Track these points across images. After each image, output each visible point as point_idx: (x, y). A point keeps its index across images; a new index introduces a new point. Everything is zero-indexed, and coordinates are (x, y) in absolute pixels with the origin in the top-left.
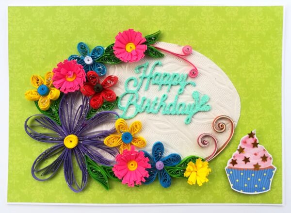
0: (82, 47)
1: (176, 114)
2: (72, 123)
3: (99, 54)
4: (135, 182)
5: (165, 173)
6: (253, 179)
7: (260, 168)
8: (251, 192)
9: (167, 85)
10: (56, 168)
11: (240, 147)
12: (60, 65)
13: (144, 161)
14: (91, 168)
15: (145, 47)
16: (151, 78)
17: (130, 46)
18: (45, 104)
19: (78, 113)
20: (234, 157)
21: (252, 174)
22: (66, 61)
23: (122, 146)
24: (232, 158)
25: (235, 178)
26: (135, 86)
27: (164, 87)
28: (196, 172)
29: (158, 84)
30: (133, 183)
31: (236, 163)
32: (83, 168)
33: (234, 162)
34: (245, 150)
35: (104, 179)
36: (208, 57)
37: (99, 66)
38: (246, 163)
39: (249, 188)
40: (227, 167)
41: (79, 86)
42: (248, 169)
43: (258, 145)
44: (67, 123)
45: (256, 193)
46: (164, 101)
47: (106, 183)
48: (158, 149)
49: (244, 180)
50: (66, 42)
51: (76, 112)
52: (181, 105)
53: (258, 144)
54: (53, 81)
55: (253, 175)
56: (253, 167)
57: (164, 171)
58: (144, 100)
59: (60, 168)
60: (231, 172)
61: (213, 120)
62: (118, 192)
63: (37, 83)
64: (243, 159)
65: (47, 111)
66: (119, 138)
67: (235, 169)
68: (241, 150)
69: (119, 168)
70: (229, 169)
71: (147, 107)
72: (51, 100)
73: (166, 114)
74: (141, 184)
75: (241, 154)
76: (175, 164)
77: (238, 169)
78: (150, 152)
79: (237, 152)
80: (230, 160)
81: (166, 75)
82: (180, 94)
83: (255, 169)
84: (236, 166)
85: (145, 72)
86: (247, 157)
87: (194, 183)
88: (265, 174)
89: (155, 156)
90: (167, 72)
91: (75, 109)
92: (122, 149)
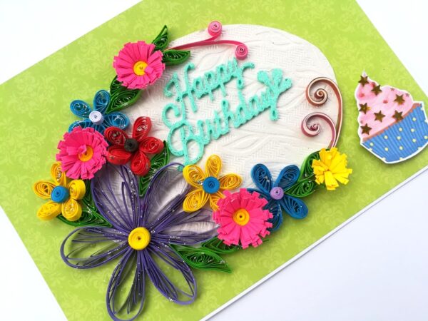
0: (79, 107)
1: (254, 117)
2: (126, 214)
3: (104, 101)
4: (259, 235)
5: (291, 200)
6: (403, 135)
7: (403, 115)
8: (413, 152)
9: (219, 86)
10: (141, 289)
11: (361, 105)
12: (62, 146)
13: (254, 199)
14: (188, 258)
15: (159, 54)
16: (193, 91)
17: (139, 66)
18: (72, 210)
19: (126, 196)
20: (362, 122)
21: (398, 129)
22: (66, 135)
23: (211, 201)
24: (360, 125)
25: (380, 147)
26: (179, 115)
27: (216, 92)
28: (328, 170)
29: (208, 94)
30: (258, 237)
31: (370, 129)
32: (179, 265)
33: (366, 129)
34: (368, 105)
35: (215, 260)
36: (246, 23)
37: (115, 117)
38: (381, 121)
39: (407, 150)
40: (361, 142)
41: (103, 156)
42: (389, 127)
43: (381, 88)
44: (120, 219)
45: (420, 149)
46: (228, 110)
47: (223, 264)
48: (260, 174)
49: (394, 143)
50: (52, 116)
51: (122, 198)
52: (253, 101)
53: (379, 86)
54: (66, 172)
55: (401, 129)
56: (393, 120)
57: (287, 198)
58: (202, 125)
59: (147, 285)
60: (372, 144)
61: (305, 94)
62: (246, 266)
63: (47, 191)
64: (374, 117)
65: (82, 219)
66: (201, 192)
67: (373, 137)
68: (364, 108)
69: (227, 230)
70: (367, 141)
71: (211, 131)
72: (78, 201)
73: (241, 125)
74: (269, 233)
75: (367, 113)
76: (295, 179)
77: (377, 134)
78: (253, 186)
79: (361, 114)
80: (360, 130)
81: (210, 76)
82: (242, 88)
83: (397, 121)
84: (371, 133)
85: (179, 88)
86: (378, 112)
87: (338, 185)
88: (414, 119)
89: (264, 186)
90: (208, 71)
91: (118, 195)
92: (214, 205)
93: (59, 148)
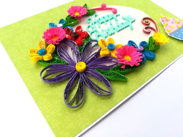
1: (124, 28)
10: (83, 90)
14: (105, 74)
16: (98, 21)
20: (166, 29)
21: (181, 30)
26: (93, 29)
27: (107, 22)
29: (104, 22)
35: (118, 75)
38: (173, 28)
40: (168, 34)
42: (177, 30)
46: (113, 26)
47: (123, 77)
49: (181, 34)
52: (122, 24)
58: (103, 31)
60: (173, 35)
61: (141, 22)
66: (107, 50)
71: (107, 33)
73: (119, 31)
76: (147, 45)
77: (173, 32)
82: (117, 20)
85: (92, 21)
90: (103, 16)
93: (44, 34)
